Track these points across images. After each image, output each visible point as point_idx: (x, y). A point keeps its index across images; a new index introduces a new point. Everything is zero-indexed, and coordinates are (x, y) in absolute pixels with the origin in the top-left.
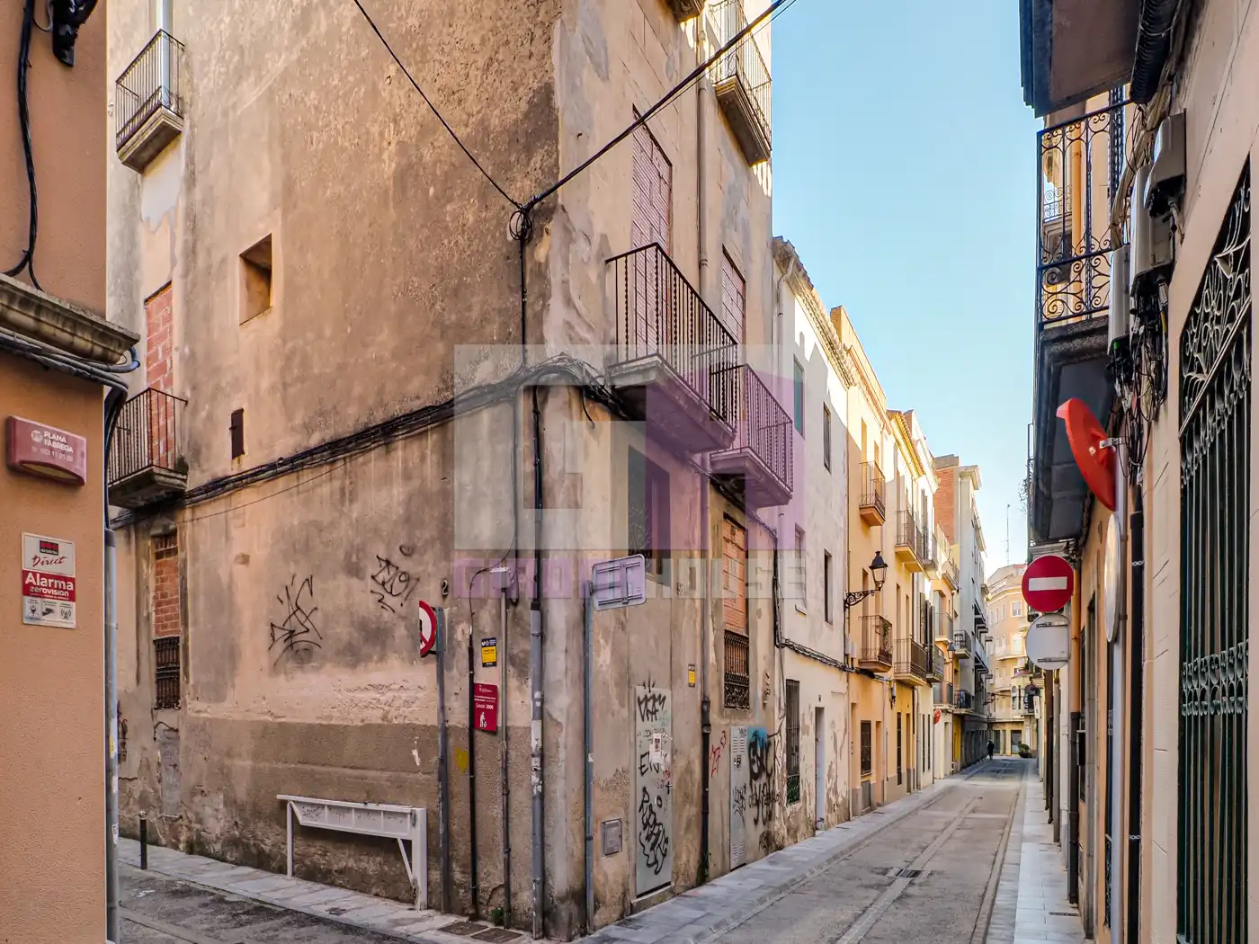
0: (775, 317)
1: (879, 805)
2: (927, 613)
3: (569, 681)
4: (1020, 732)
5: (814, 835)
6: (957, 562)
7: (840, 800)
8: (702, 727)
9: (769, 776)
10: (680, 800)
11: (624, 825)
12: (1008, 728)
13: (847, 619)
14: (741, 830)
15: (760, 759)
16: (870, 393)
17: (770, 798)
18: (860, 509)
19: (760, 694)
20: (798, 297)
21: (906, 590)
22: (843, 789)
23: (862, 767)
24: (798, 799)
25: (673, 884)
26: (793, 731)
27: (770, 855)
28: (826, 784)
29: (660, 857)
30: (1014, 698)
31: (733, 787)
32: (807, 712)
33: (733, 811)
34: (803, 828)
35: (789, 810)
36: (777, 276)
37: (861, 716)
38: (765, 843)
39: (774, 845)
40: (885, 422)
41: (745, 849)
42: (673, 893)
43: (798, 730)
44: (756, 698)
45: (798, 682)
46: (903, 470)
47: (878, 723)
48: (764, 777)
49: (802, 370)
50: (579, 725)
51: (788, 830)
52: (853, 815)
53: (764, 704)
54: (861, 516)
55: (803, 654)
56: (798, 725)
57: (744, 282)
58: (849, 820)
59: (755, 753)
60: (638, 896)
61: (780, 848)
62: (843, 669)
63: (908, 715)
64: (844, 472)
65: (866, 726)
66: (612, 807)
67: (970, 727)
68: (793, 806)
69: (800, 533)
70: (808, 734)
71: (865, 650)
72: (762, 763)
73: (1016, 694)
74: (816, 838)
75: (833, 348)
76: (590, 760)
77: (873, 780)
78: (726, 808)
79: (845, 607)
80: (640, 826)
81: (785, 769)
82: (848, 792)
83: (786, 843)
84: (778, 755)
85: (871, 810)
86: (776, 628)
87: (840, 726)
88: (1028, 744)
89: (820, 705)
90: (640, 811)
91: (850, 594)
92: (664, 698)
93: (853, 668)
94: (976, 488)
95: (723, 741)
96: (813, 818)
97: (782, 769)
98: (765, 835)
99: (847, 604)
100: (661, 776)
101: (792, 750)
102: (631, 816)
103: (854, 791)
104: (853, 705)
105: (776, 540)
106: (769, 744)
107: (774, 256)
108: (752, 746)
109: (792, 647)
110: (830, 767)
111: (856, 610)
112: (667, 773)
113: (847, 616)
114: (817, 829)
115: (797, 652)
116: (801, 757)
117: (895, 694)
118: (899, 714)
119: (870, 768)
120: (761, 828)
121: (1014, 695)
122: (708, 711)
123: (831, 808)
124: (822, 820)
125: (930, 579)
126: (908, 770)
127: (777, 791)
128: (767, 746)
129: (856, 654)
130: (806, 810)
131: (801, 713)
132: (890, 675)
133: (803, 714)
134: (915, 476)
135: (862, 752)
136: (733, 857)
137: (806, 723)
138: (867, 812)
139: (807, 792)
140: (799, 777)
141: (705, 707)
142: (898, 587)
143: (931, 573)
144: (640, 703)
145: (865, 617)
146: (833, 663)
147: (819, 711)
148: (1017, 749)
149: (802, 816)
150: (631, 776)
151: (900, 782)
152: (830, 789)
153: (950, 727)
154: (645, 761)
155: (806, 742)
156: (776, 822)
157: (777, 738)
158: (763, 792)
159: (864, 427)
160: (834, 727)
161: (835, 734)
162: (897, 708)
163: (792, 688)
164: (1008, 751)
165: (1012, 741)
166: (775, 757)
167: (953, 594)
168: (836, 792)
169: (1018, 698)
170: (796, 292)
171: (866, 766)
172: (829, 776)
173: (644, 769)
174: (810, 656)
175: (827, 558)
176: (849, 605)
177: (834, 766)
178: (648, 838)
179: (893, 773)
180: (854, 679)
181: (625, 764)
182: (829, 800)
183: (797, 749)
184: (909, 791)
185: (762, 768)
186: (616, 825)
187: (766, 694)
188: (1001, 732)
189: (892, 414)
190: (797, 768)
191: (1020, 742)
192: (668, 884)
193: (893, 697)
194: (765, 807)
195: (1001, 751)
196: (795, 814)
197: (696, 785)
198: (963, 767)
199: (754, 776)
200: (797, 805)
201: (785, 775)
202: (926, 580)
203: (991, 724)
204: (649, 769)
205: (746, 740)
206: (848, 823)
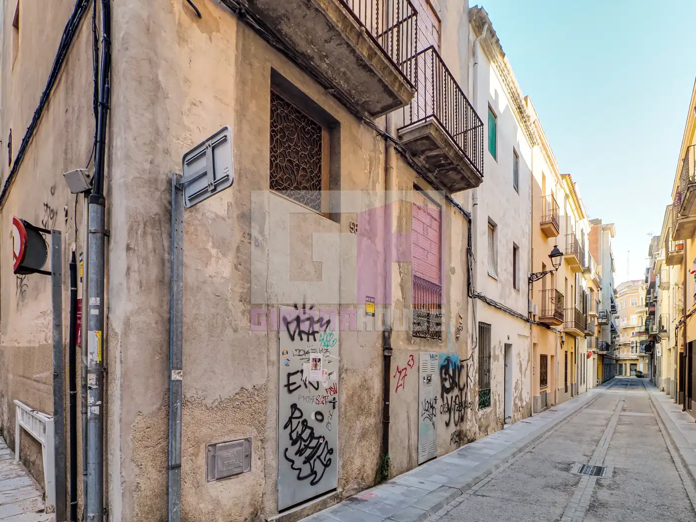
0: (471, 65)
1: (552, 405)
2: (584, 297)
3: (134, 286)
4: (636, 364)
5: (502, 429)
6: (601, 274)
7: (524, 403)
8: (384, 351)
9: (461, 390)
10: (351, 412)
11: (256, 444)
12: (628, 363)
13: (530, 291)
14: (431, 432)
15: (453, 378)
16: (548, 157)
17: (463, 406)
18: (541, 225)
19: (453, 330)
20: (492, 63)
21: (571, 282)
22: (526, 397)
23: (541, 383)
24: (489, 405)
25: (339, 490)
26: (485, 359)
27: (462, 447)
28: (513, 394)
29: (319, 467)
30: (632, 347)
31: (422, 399)
32: (497, 346)
33: (421, 419)
34: (493, 425)
35: (481, 413)
36: (472, 36)
37: (540, 351)
38: (457, 439)
39: (466, 439)
40: (558, 179)
41: (435, 446)
42: (339, 498)
43: (490, 357)
44: (448, 332)
45: (490, 325)
46: (570, 213)
47: (552, 356)
48: (456, 392)
49: (496, 117)
50: (157, 336)
51: (480, 428)
52: (534, 412)
53: (457, 338)
54: (541, 229)
55: (495, 306)
56: (490, 355)
57: (439, 21)
58: (531, 416)
59: (447, 373)
60: (280, 512)
61: (472, 441)
62: (527, 321)
63: (572, 353)
64: (529, 198)
65: (544, 358)
66: (231, 427)
67: (607, 361)
68: (484, 410)
69: (492, 226)
70: (498, 361)
71: (544, 310)
72: (454, 381)
73: (635, 345)
74: (504, 431)
75: (521, 112)
76: (175, 376)
77: (548, 390)
78: (413, 416)
79: (529, 283)
80: (286, 442)
81: (477, 384)
82: (530, 399)
83: (478, 435)
84: (470, 374)
85: (547, 409)
86: (469, 284)
87: (525, 356)
88: (641, 370)
89: (509, 342)
90: (286, 427)
91: (533, 274)
92: (328, 322)
93: (535, 321)
94: (612, 237)
95: (411, 363)
96: (502, 417)
97: (474, 384)
98: (457, 433)
99: (530, 280)
100: (322, 392)
101: (484, 371)
102: (270, 434)
103: (535, 398)
104: (535, 344)
105: (470, 222)
106: (462, 366)
107: (470, 21)
108: (444, 368)
109: (483, 299)
110: (517, 383)
111: (538, 285)
112: (333, 389)
113: (530, 288)
114: (505, 423)
115: (488, 304)
116: (492, 376)
117: (564, 340)
118: (566, 352)
119: (547, 384)
120: (453, 428)
121: (633, 345)
122: (389, 337)
123: (517, 409)
124: (510, 417)
125: (585, 279)
126: (572, 384)
127: (469, 400)
128: (459, 368)
129: (537, 312)
130: (496, 412)
131: (492, 346)
132: (560, 328)
133: (495, 347)
134: (578, 219)
135: (541, 374)
136: (420, 455)
137: (497, 353)
138: (545, 410)
139: (497, 400)
140: (490, 389)
141: (387, 334)
142: (566, 279)
143: (587, 275)
144: (287, 324)
145: (544, 291)
146: (520, 317)
147: (508, 347)
148: (634, 373)
149: (492, 417)
150: (272, 394)
151: (566, 391)
152: (516, 397)
153: (596, 361)
154: (293, 379)
155: (497, 367)
156: (469, 423)
157: (470, 362)
158: (455, 402)
159: (544, 177)
160: (520, 357)
161: (520, 361)
162: (565, 347)
163: (484, 329)
164: (628, 374)
165: (630, 369)
166: (468, 376)
167: (598, 291)
168: (521, 399)
169: (635, 348)
170: (490, 59)
171: (544, 381)
172: (516, 388)
173: (292, 388)
174: (500, 309)
175: (515, 249)
176: (532, 281)
177: (520, 382)
178: (300, 452)
179: (562, 386)
180: (536, 329)
181: (260, 381)
182: (515, 405)
183: (489, 371)
184: (572, 396)
185: (454, 384)
186: (241, 445)
187: (459, 330)
188: (623, 364)
189: (563, 176)
190: (488, 384)
191: (636, 370)
192: (335, 490)
193: (563, 342)
194: (457, 413)
195: (624, 374)
196: (487, 417)
197: (375, 400)
198: (603, 382)
199: (445, 390)
200: (488, 410)
201: (477, 389)
202: (583, 279)
203: (617, 360)
204: (303, 386)
205: (437, 364)
206: (529, 418)
